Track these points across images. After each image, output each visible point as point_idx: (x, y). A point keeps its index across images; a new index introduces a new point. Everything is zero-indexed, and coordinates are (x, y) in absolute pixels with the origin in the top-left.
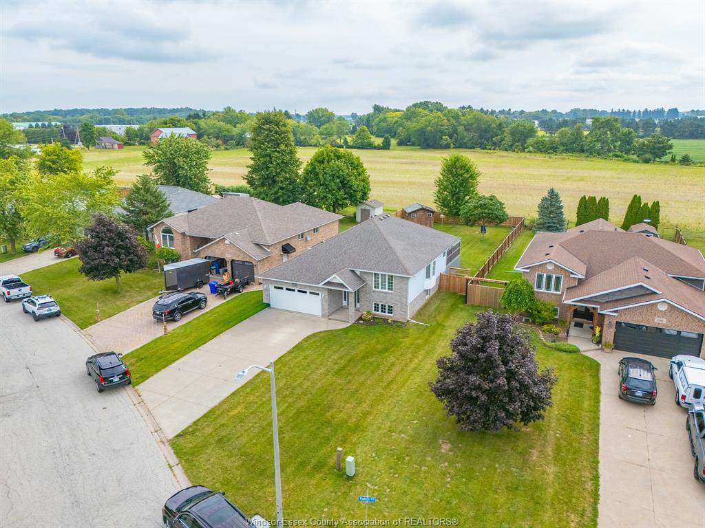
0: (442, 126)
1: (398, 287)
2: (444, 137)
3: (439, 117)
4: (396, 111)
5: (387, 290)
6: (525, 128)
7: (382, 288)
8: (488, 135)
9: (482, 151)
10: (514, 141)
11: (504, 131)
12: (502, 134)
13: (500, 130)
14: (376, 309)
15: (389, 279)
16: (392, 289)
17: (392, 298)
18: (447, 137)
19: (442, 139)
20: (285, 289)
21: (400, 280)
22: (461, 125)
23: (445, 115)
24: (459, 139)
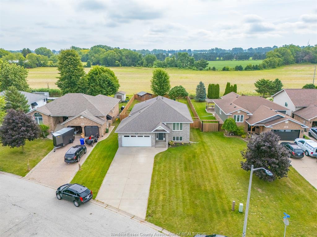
0: (114, 56)
1: (184, 128)
2: (116, 61)
3: (113, 52)
4: (84, 49)
5: (179, 130)
6: (152, 57)
7: (177, 129)
8: (136, 60)
9: (135, 67)
10: (148, 63)
11: (142, 58)
12: (142, 60)
13: (140, 58)
14: (174, 139)
15: (180, 125)
16: (182, 129)
17: (182, 133)
18: (118, 61)
19: (115, 62)
20: (130, 136)
21: (186, 125)
22: (123, 56)
23: (115, 51)
24: (123, 62)
